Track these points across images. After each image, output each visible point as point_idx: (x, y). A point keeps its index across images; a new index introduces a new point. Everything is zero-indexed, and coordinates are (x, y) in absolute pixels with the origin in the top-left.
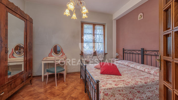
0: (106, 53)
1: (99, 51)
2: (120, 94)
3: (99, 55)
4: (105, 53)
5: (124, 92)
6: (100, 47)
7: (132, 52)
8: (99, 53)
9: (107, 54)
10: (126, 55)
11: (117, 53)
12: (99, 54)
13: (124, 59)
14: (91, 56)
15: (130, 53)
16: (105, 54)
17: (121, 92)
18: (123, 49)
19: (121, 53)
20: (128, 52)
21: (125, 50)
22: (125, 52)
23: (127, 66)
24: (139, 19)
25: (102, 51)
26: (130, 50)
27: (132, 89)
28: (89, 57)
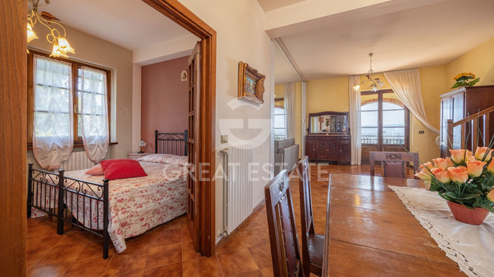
0: (115, 142)
1: (91, 139)
2: (143, 196)
3: (91, 149)
4: (112, 142)
5: (149, 193)
6: (95, 129)
7: (171, 137)
8: (93, 142)
9: (117, 143)
10: (161, 144)
11: (142, 140)
12: (91, 145)
13: (156, 153)
14: (67, 153)
15: (168, 140)
16: (111, 144)
17: (145, 193)
18: (156, 131)
19: (152, 140)
20: (165, 138)
21: (160, 134)
22: (160, 137)
23: (162, 162)
24: (182, 80)
25: (101, 137)
26: (168, 134)
27: (160, 188)
28: (56, 155)
